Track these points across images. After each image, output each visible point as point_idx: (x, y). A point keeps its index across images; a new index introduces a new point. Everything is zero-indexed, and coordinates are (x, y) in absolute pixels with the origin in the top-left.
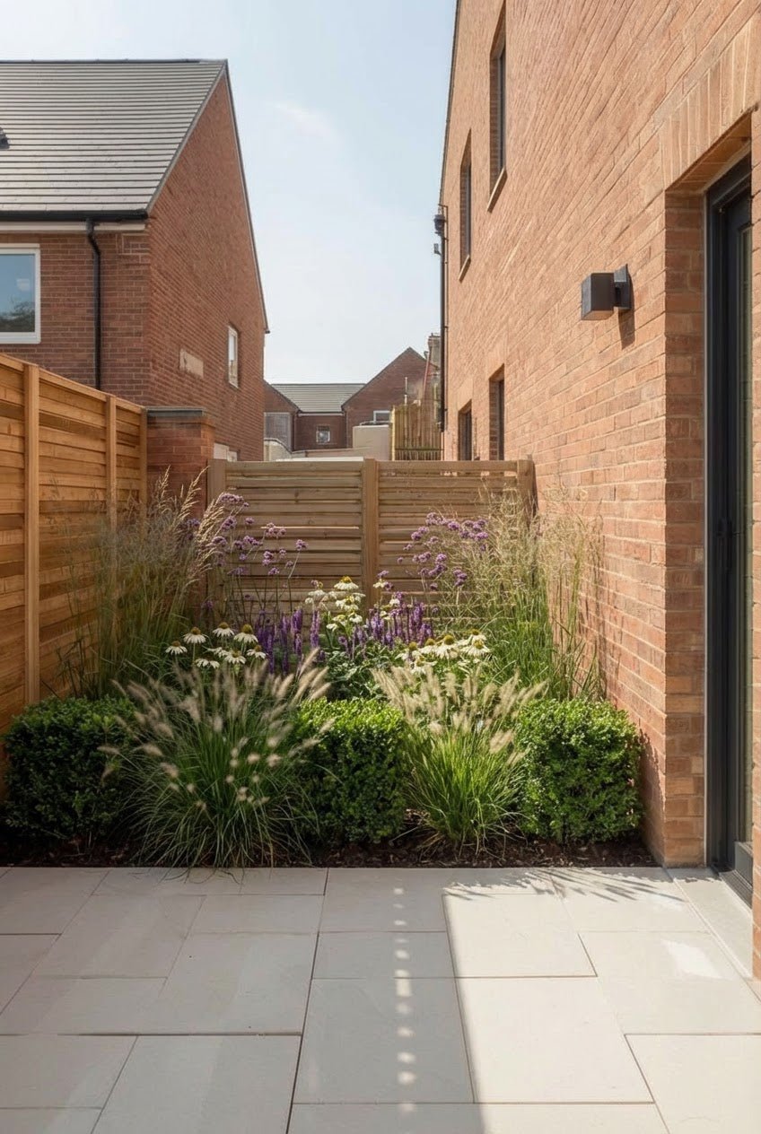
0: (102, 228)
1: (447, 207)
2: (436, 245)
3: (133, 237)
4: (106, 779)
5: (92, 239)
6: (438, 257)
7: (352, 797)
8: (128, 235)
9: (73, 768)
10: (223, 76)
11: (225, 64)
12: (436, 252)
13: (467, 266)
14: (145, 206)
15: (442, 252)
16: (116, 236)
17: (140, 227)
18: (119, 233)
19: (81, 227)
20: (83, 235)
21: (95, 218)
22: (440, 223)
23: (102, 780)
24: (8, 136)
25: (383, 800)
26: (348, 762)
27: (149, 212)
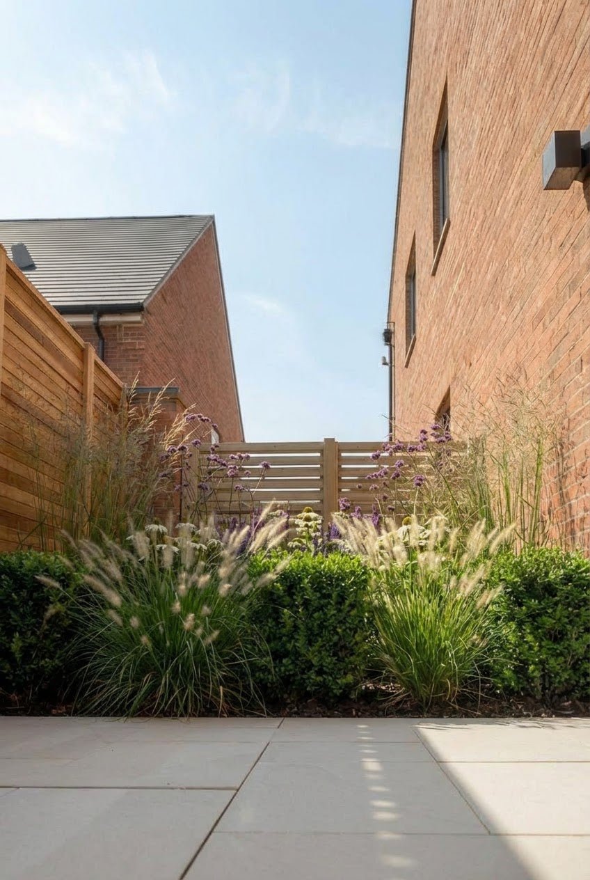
0: (106, 319)
1: (394, 323)
2: (384, 358)
3: (131, 329)
4: (49, 621)
5: (98, 328)
6: (387, 368)
7: (310, 643)
8: (129, 325)
9: (15, 608)
10: (211, 226)
11: (212, 217)
12: (385, 364)
13: (411, 352)
14: (141, 301)
15: (390, 363)
16: (118, 327)
17: (137, 318)
18: (120, 325)
19: (89, 319)
20: (90, 327)
21: (101, 310)
22: (388, 336)
23: (44, 622)
24: (35, 263)
25: (344, 647)
26: (306, 603)
27: (145, 305)
